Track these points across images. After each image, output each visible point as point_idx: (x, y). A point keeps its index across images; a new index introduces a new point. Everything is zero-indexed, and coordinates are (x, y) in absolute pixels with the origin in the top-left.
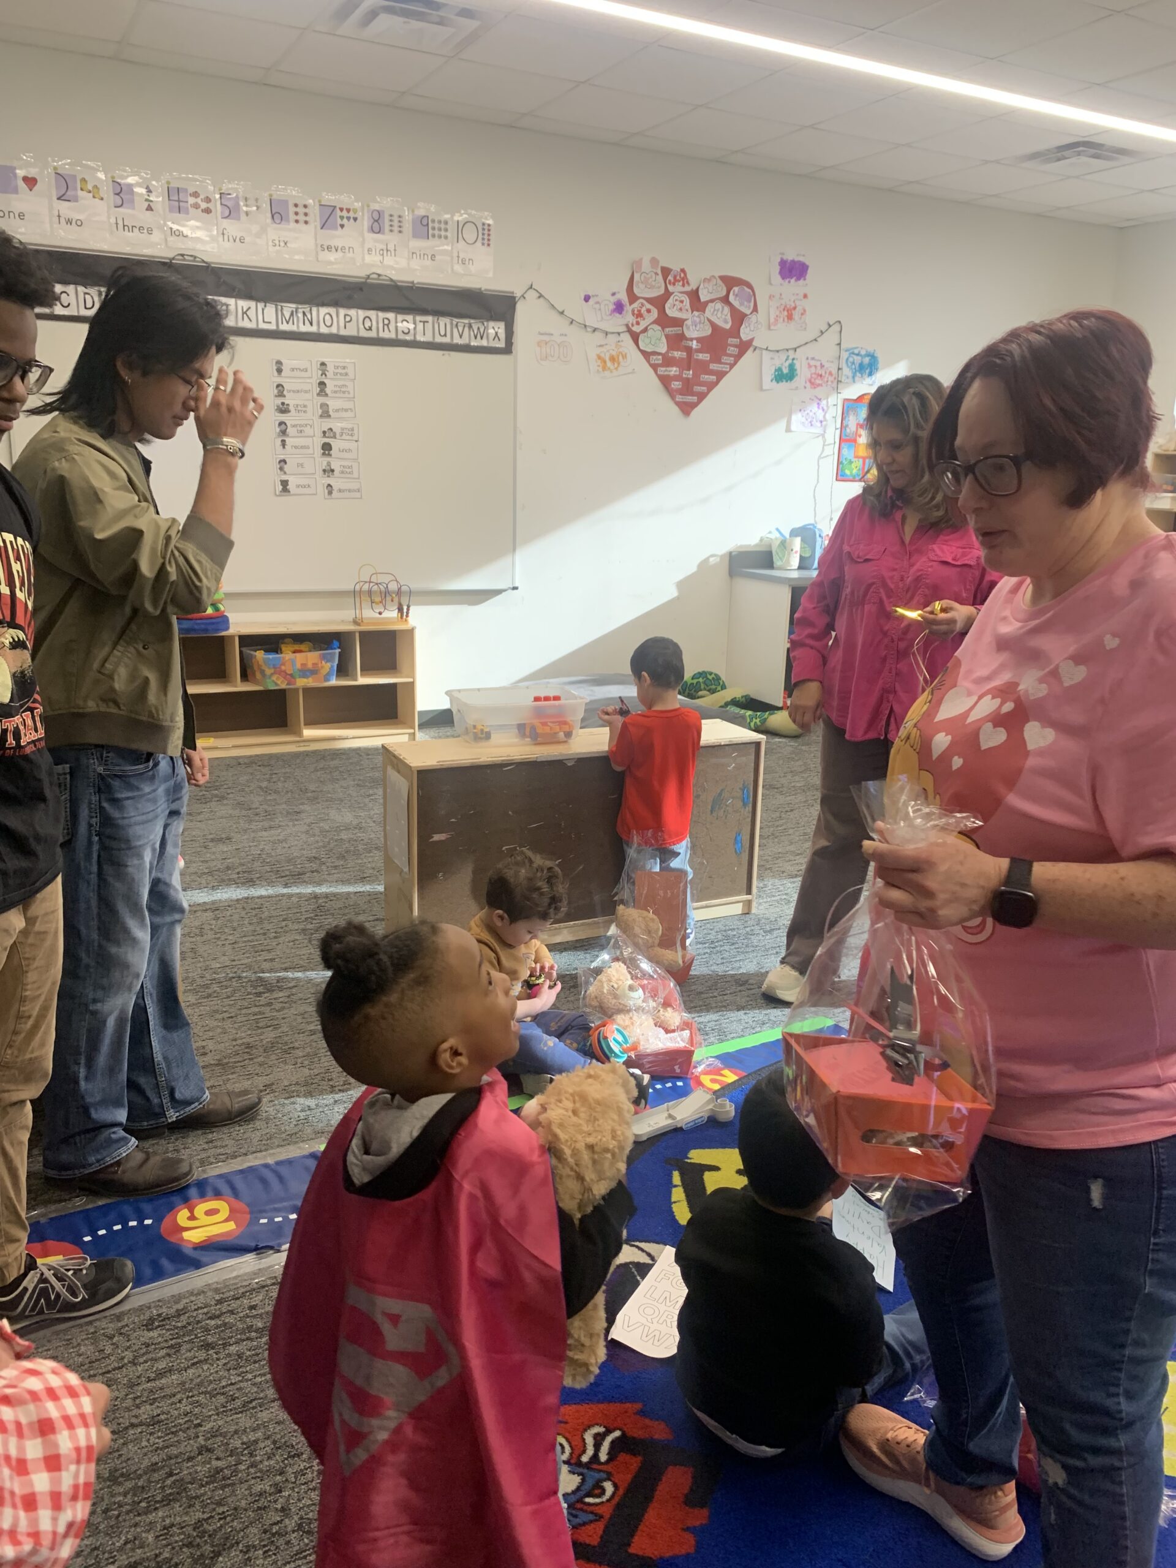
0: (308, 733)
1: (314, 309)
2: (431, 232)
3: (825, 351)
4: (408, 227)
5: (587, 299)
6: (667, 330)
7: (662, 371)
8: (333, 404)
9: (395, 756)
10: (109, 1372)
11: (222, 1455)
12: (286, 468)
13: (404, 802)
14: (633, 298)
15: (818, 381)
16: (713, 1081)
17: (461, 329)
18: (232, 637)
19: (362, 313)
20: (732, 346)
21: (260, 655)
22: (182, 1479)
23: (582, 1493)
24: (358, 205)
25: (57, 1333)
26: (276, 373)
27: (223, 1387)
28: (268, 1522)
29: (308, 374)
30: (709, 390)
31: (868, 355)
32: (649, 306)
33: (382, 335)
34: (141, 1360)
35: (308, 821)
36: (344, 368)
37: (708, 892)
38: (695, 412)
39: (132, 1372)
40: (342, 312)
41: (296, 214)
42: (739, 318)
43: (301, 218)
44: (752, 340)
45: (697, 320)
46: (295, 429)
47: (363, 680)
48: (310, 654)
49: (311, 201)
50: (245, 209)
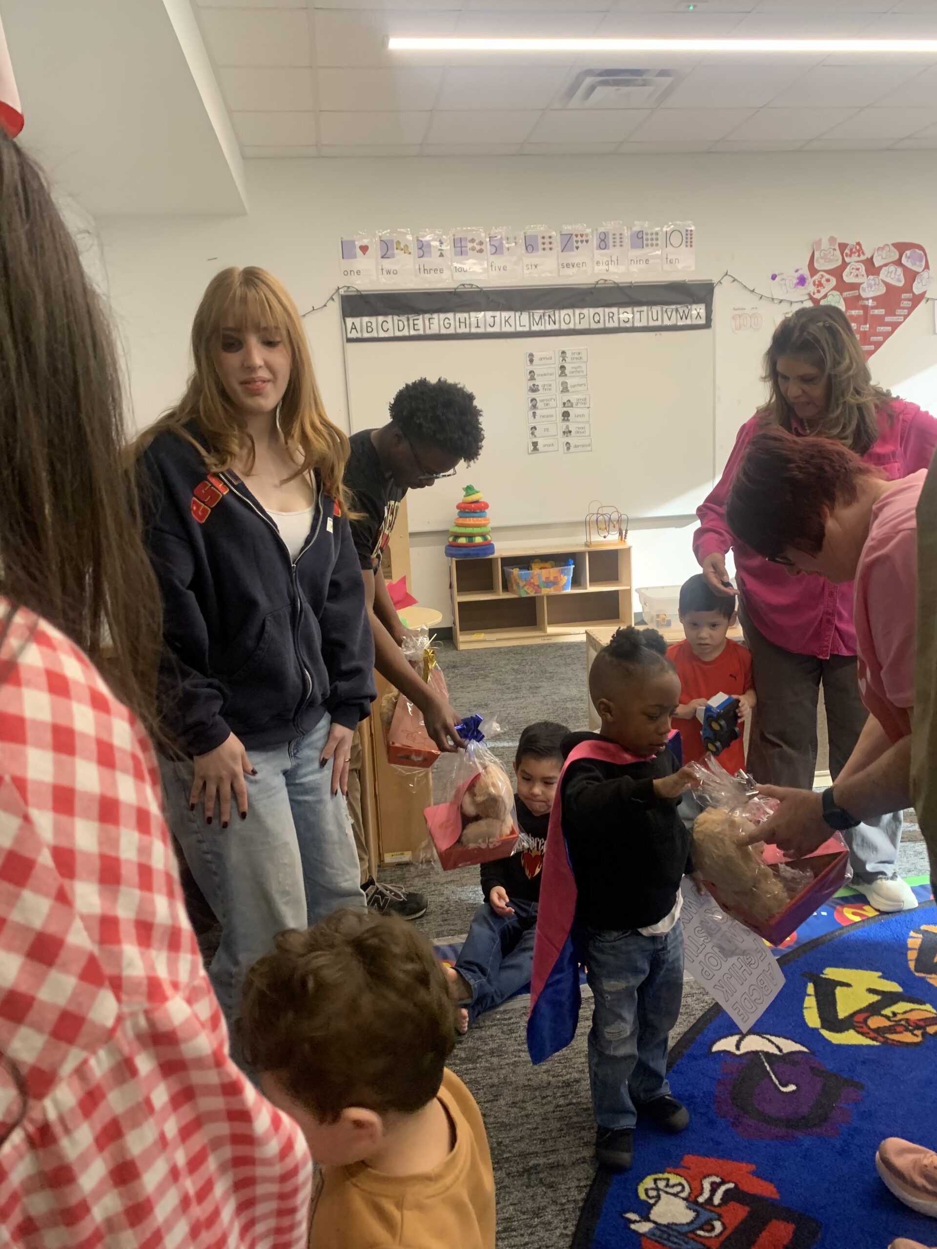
0: (550, 630)
1: (557, 312)
2: (645, 242)
4: (627, 241)
5: (774, 277)
6: (845, 294)
8: (570, 381)
9: (593, 639)
12: (536, 432)
14: (813, 271)
16: (854, 914)
17: (669, 314)
18: (497, 559)
19: (592, 311)
20: (905, 300)
21: (516, 571)
23: (695, 1226)
24: (589, 231)
26: (529, 363)
29: (552, 361)
30: (885, 339)
32: (827, 276)
33: (608, 325)
35: (544, 694)
36: (579, 354)
40: (577, 311)
41: (544, 243)
42: (911, 276)
43: (547, 246)
44: (925, 293)
45: (873, 282)
46: (542, 403)
47: (591, 589)
48: (552, 570)
49: (554, 233)
50: (507, 246)
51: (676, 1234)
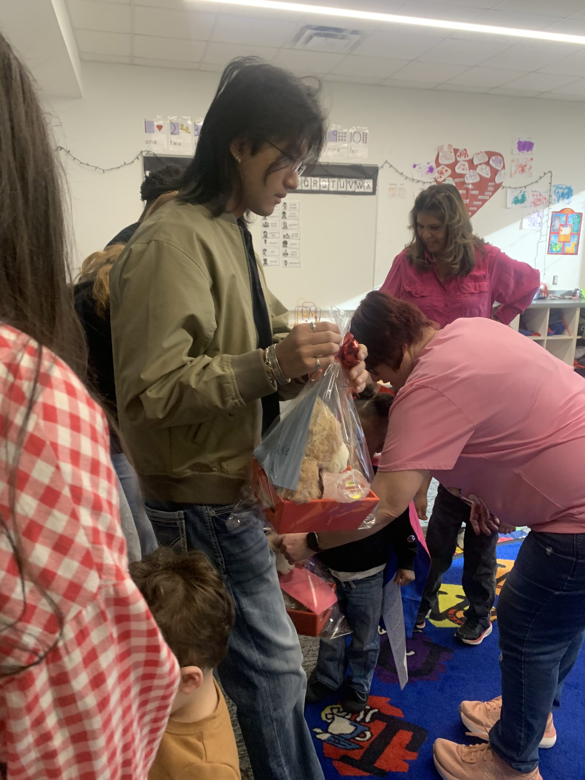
2: (338, 138)
3: (542, 187)
5: (415, 166)
6: (457, 179)
12: (266, 253)
14: (438, 164)
15: (538, 203)
17: (351, 184)
19: (304, 179)
20: (491, 186)
23: (355, 735)
30: (478, 209)
31: (566, 188)
32: (446, 168)
33: (313, 188)
36: (295, 205)
42: (494, 172)
44: (502, 183)
45: (472, 174)
51: (343, 740)
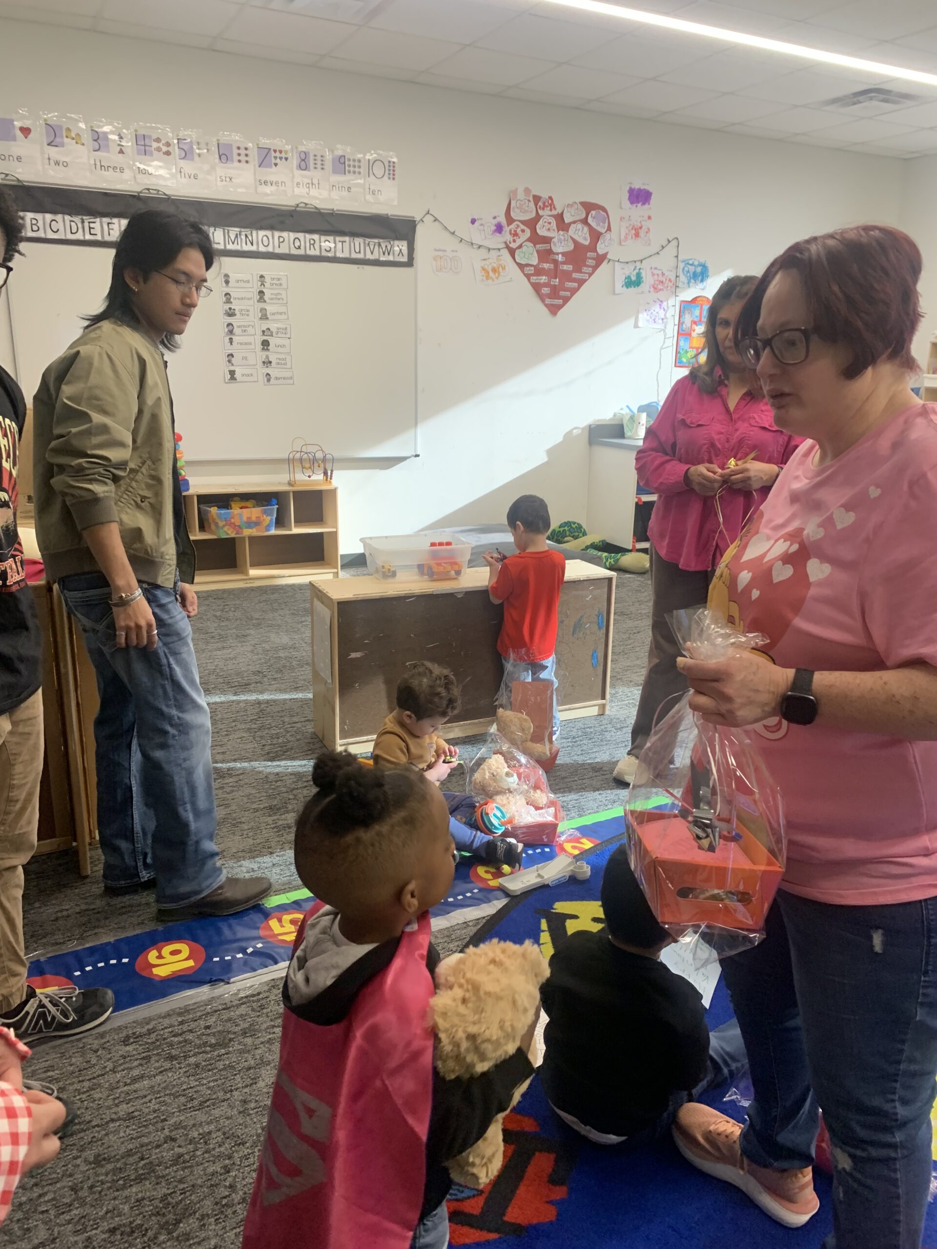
0: (253, 572)
1: (254, 233)
2: (347, 168)
3: (665, 262)
4: (329, 165)
5: (473, 221)
6: (538, 246)
7: (534, 279)
9: (320, 591)
10: (94, 1078)
11: (183, 1144)
12: (233, 360)
13: (327, 627)
14: (510, 220)
15: (660, 287)
16: (574, 848)
17: (372, 247)
18: (191, 496)
19: (292, 235)
20: (590, 258)
21: (214, 510)
22: (151, 1163)
24: (288, 147)
25: (54, 1047)
26: (224, 284)
27: (184, 1090)
28: (219, 1196)
29: (250, 285)
30: (572, 295)
31: (700, 265)
32: (523, 227)
33: (309, 252)
34: (120, 1069)
35: (253, 642)
36: (279, 279)
37: (568, 699)
38: (561, 312)
39: (113, 1078)
40: (277, 234)
41: (239, 155)
42: (596, 236)
44: (606, 254)
45: (562, 238)
47: (296, 530)
48: (254, 510)
49: (250, 145)
50: (198, 151)
